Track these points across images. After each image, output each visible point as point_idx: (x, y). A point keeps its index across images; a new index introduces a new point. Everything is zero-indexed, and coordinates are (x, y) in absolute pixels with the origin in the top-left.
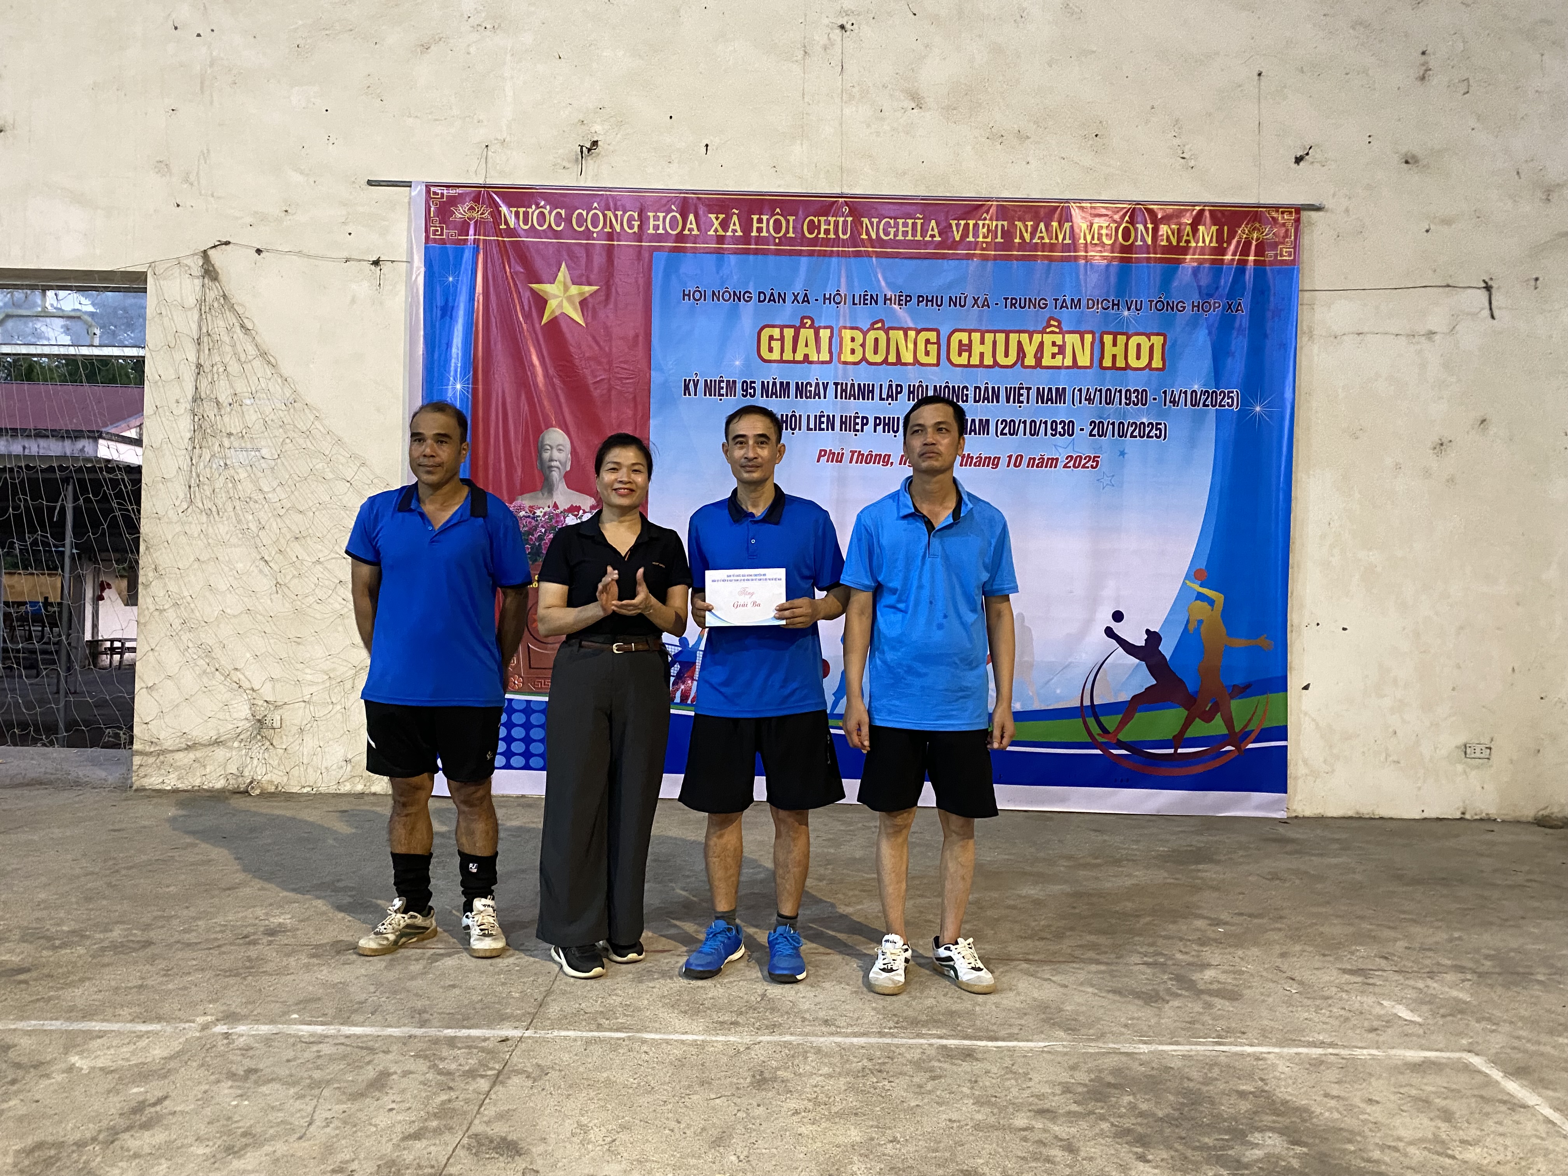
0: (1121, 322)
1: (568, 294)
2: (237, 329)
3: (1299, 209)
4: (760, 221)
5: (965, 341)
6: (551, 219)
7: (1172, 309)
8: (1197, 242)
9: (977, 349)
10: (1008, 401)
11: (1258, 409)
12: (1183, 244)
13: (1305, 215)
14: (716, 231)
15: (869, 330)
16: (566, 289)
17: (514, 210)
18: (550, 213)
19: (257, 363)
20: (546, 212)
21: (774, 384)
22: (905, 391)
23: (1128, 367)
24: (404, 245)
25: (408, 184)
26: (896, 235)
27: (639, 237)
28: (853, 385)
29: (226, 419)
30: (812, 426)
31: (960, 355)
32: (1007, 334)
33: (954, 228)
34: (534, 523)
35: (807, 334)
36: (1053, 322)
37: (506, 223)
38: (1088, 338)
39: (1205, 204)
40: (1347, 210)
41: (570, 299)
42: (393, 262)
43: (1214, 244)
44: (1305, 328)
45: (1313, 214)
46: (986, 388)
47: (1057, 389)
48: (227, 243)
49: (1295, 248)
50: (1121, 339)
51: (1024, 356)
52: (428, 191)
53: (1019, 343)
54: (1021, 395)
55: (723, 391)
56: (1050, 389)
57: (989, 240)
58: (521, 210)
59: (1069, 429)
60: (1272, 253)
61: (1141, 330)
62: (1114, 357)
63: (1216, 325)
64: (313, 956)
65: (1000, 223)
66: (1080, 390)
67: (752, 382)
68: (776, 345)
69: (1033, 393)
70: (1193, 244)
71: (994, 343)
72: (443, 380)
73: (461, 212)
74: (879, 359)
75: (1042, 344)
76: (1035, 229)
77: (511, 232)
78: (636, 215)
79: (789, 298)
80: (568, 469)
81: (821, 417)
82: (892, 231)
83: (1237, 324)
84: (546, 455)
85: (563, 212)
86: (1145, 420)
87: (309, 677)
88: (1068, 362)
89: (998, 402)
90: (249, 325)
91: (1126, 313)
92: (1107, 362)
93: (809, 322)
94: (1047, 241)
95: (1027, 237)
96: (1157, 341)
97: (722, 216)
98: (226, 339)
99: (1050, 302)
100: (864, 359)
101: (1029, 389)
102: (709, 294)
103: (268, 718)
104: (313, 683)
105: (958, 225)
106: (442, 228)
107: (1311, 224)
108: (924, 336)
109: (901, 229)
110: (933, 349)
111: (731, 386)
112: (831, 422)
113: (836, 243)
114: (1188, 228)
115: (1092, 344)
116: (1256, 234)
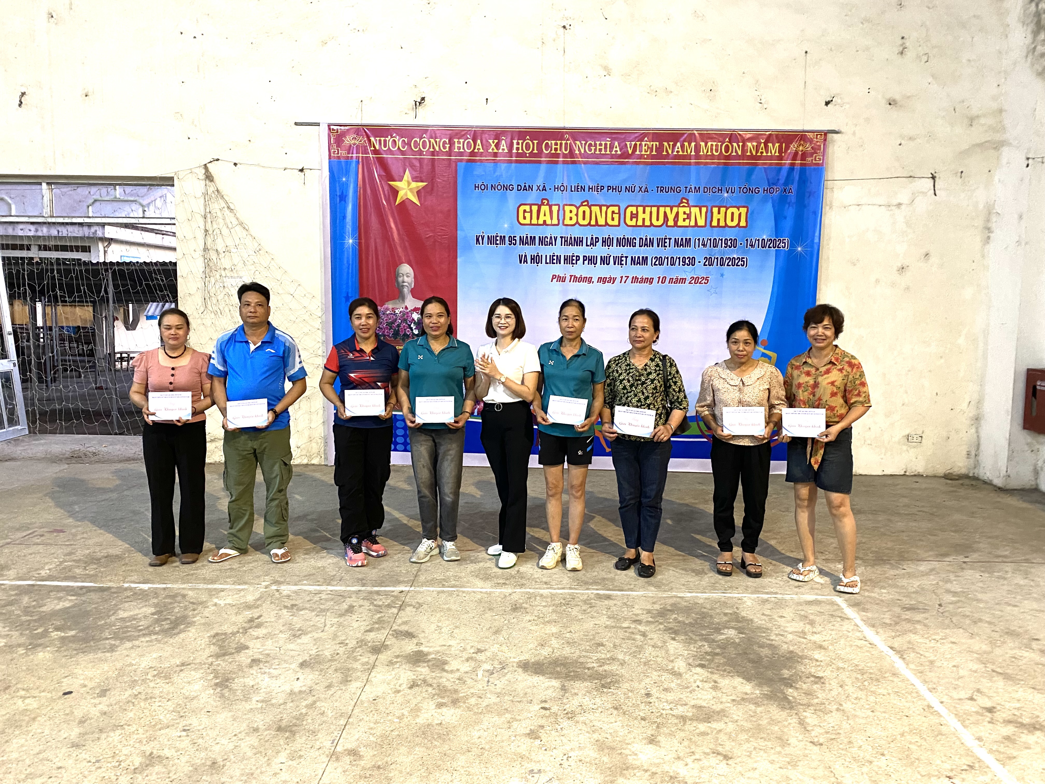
0: (723, 200)
1: (410, 187)
2: (226, 209)
3: (826, 133)
4: (518, 144)
5: (635, 212)
6: (400, 143)
7: (752, 192)
8: (767, 153)
9: (641, 216)
10: (658, 246)
11: (800, 249)
12: (759, 154)
13: (830, 136)
14: (493, 149)
15: (580, 206)
16: (409, 184)
17: (378, 139)
18: (399, 140)
19: (239, 228)
20: (397, 140)
21: (527, 237)
22: (601, 241)
23: (726, 225)
24: (317, 160)
25: (318, 124)
26: (595, 150)
27: (450, 153)
28: (571, 238)
29: (222, 260)
30: (548, 261)
31: (631, 220)
32: (658, 207)
33: (629, 147)
34: (395, 317)
35: (545, 208)
36: (684, 201)
37: (374, 147)
38: (704, 210)
39: (773, 131)
40: (854, 133)
41: (411, 190)
42: (311, 169)
43: (777, 154)
44: (828, 203)
45: (835, 136)
46: (646, 239)
47: (686, 239)
48: (218, 160)
49: (823, 156)
50: (722, 210)
51: (668, 220)
52: (329, 129)
53: (665, 213)
54: (665, 242)
55: (498, 242)
56: (682, 239)
57: (648, 153)
58: (382, 139)
59: (692, 261)
60: (810, 159)
61: (734, 205)
62: (719, 220)
63: (776, 201)
65: (654, 143)
66: (699, 240)
67: (514, 237)
68: (527, 215)
69: (673, 241)
70: (765, 154)
71: (651, 213)
72: (342, 238)
73: (349, 140)
74: (586, 222)
75: (677, 213)
76: (674, 146)
77: (376, 152)
78: (447, 141)
79: (535, 188)
80: (413, 286)
81: (553, 256)
82: (593, 148)
83: (788, 201)
84: (400, 279)
85: (406, 140)
86: (735, 256)
88: (693, 223)
89: (653, 246)
90: (232, 207)
91: (726, 195)
92: (715, 223)
93: (546, 202)
94: (681, 153)
95: (670, 152)
96: (743, 211)
97: (496, 141)
98: (219, 214)
99: (683, 189)
100: (577, 222)
101: (670, 239)
102: (489, 186)
105: (630, 145)
106: (338, 150)
107: (833, 141)
108: (611, 209)
109: (598, 147)
110: (616, 216)
111: (503, 239)
112: (559, 259)
113: (561, 156)
114: (762, 145)
115: (706, 213)
116: (801, 148)
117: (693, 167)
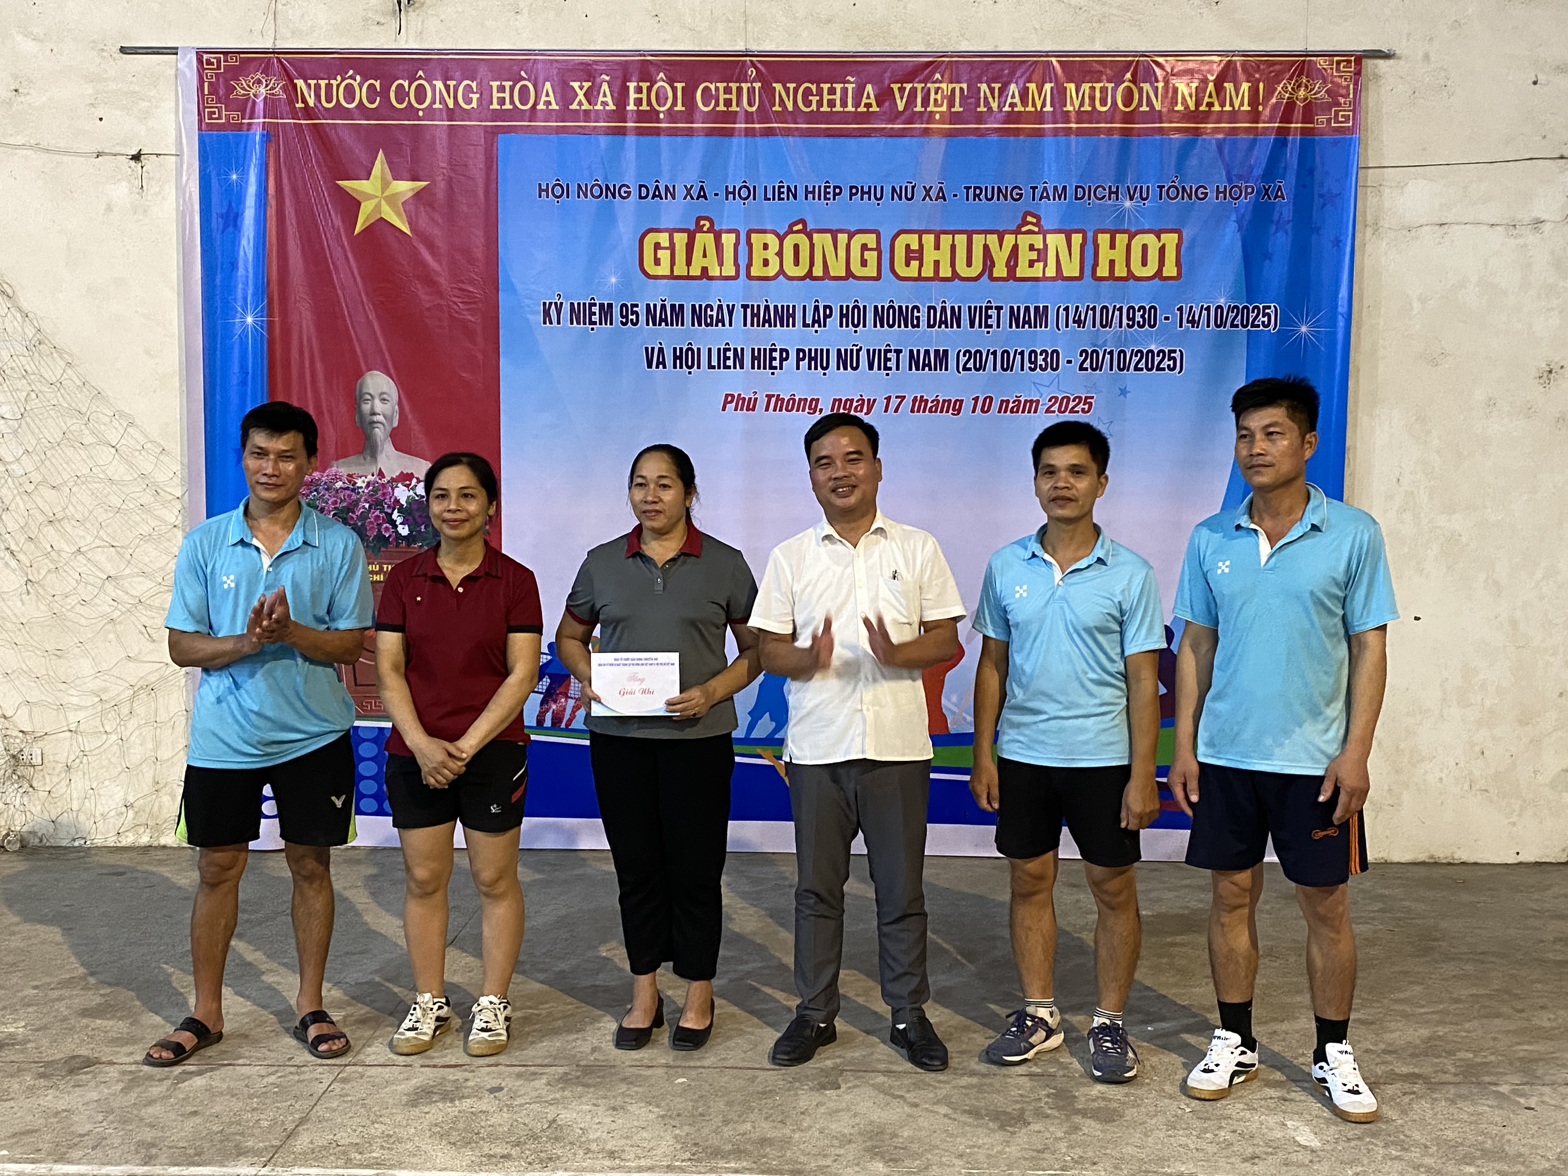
0: (1120, 217)
1: (389, 192)
3: (1359, 58)
4: (639, 90)
5: (915, 246)
6: (362, 94)
7: (1190, 197)
8: (1222, 105)
9: (930, 256)
10: (972, 325)
11: (1304, 329)
12: (1203, 108)
13: (1369, 65)
14: (580, 104)
15: (786, 234)
16: (385, 185)
17: (312, 82)
18: (361, 86)
20: (355, 84)
21: (663, 307)
22: (836, 313)
23: (1131, 276)
24: (173, 133)
25: (173, 51)
26: (820, 103)
27: (479, 114)
28: (767, 308)
30: (714, 363)
31: (908, 264)
32: (970, 234)
33: (897, 95)
34: (354, 497)
35: (704, 240)
36: (1029, 219)
37: (304, 101)
38: (1077, 239)
39: (1233, 53)
40: (1426, 57)
41: (391, 200)
42: (158, 155)
43: (1246, 108)
44: (1369, 219)
45: (1380, 62)
46: (944, 309)
47: (1037, 308)
49: (1354, 111)
50: (1120, 240)
51: (993, 264)
52: (200, 60)
53: (986, 248)
54: (988, 317)
55: (596, 318)
56: (1027, 309)
57: (944, 109)
58: (323, 83)
59: (1052, 360)
60: (1322, 118)
61: (1147, 227)
62: (1112, 263)
63: (1247, 218)
64: (42, 1076)
65: (957, 87)
66: (1066, 309)
67: (633, 306)
68: (665, 255)
69: (1005, 313)
70: (1217, 108)
71: (953, 247)
72: (228, 311)
73: (244, 87)
74: (801, 271)
75: (1015, 248)
76: (1004, 91)
77: (308, 112)
78: (474, 85)
79: (681, 192)
80: (395, 424)
81: (726, 350)
82: (814, 99)
83: (1276, 217)
84: (366, 408)
85: (377, 84)
86: (1155, 348)
87: (75, 700)
88: (1051, 272)
89: (959, 326)
91: (1128, 204)
92: (1103, 271)
93: (708, 225)
94: (1019, 108)
95: (995, 106)
96: (1170, 240)
97: (587, 85)
99: (1026, 191)
100: (781, 271)
101: (999, 308)
102: (573, 189)
103: (26, 751)
104: (81, 708)
105: (902, 90)
106: (220, 109)
107: (1377, 77)
108: (857, 241)
109: (826, 97)
110: (871, 257)
111: (606, 311)
112: (739, 358)
113: (741, 116)
114: (1211, 86)
115: (1083, 246)
116: (1302, 93)
117: (1048, 140)
